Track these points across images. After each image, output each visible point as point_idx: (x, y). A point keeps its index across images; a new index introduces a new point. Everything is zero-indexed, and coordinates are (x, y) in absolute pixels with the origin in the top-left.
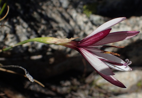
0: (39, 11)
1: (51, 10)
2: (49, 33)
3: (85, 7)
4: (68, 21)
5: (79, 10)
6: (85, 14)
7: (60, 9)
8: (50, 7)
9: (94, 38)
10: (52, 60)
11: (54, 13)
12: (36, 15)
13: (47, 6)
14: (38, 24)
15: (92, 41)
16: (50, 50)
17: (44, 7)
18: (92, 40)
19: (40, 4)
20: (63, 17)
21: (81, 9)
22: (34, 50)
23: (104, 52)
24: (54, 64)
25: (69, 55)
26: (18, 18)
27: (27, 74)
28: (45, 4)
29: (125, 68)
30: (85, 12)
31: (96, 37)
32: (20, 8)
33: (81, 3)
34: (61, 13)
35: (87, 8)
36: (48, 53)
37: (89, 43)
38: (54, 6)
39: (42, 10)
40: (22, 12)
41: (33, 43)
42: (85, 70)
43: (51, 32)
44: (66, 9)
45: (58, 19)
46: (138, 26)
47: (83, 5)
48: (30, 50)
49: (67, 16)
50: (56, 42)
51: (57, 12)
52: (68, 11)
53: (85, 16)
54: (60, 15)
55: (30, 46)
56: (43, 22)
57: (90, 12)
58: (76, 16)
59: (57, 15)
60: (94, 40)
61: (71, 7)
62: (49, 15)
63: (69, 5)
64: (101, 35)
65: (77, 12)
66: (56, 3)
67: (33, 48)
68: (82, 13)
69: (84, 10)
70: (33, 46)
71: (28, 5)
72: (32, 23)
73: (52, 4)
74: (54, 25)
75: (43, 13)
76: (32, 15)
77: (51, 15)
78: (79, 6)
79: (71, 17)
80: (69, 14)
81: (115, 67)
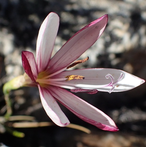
81: (118, 86)
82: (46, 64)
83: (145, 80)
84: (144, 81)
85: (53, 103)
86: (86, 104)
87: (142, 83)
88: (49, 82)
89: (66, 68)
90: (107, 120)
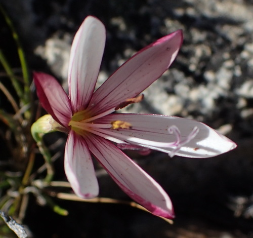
2: (224, 61)
16: (242, 103)
26: (128, 52)
32: (123, 26)
40: (132, 35)
43: (226, 55)
56: (197, 36)
62: (208, 13)
71: (143, 10)
74: (232, 33)
75: (191, 12)
77: (213, 9)
81: (197, 148)
82: (88, 99)
83: (237, 144)
84: (236, 146)
85: (87, 161)
86: (139, 170)
87: (232, 148)
88: (90, 128)
89: (114, 108)
90: (164, 200)
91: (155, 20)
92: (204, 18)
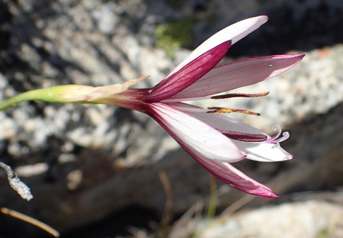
0: (38, 42)
1: (71, 39)
3: (160, 30)
4: (116, 68)
5: (146, 40)
6: (162, 48)
7: (95, 38)
8: (68, 32)
9: (189, 70)
10: (75, 177)
11: (77, 47)
12: (27, 53)
13: (59, 29)
14: (35, 78)
15: (183, 79)
16: (68, 147)
17: (50, 33)
18: (184, 76)
19: (40, 24)
20: (102, 57)
21: (151, 35)
22: (25, 151)
23: (216, 111)
24: (81, 188)
25: (123, 163)
27: (14, 179)
28: (52, 24)
29: (273, 148)
30: (161, 43)
31: (194, 67)
33: (151, 19)
34: (96, 47)
35: (166, 34)
36: (64, 158)
37: (176, 85)
38: (77, 29)
39: (45, 39)
41: (21, 130)
42: (169, 204)
44: (110, 37)
45: (90, 62)
46: (307, 75)
47: (157, 24)
48: (14, 149)
49: (113, 55)
50: (88, 97)
51: (84, 45)
52: (116, 40)
53: (160, 53)
54: (93, 52)
55: (14, 140)
56: (49, 70)
57: (176, 45)
58: (138, 56)
59: (87, 51)
60: (188, 76)
61: (123, 30)
62: (63, 54)
63: (118, 25)
64: (205, 60)
65: (141, 44)
66: (83, 20)
67: (22, 144)
68: (154, 46)
69: (159, 39)
70: (23, 137)
71: (6, 27)
72: (19, 76)
73: (70, 25)
75: (49, 47)
76: (19, 53)
77: (69, 52)
78: (146, 28)
79: (125, 57)
80: (118, 49)
91: (14, 41)
92: (58, 57)
